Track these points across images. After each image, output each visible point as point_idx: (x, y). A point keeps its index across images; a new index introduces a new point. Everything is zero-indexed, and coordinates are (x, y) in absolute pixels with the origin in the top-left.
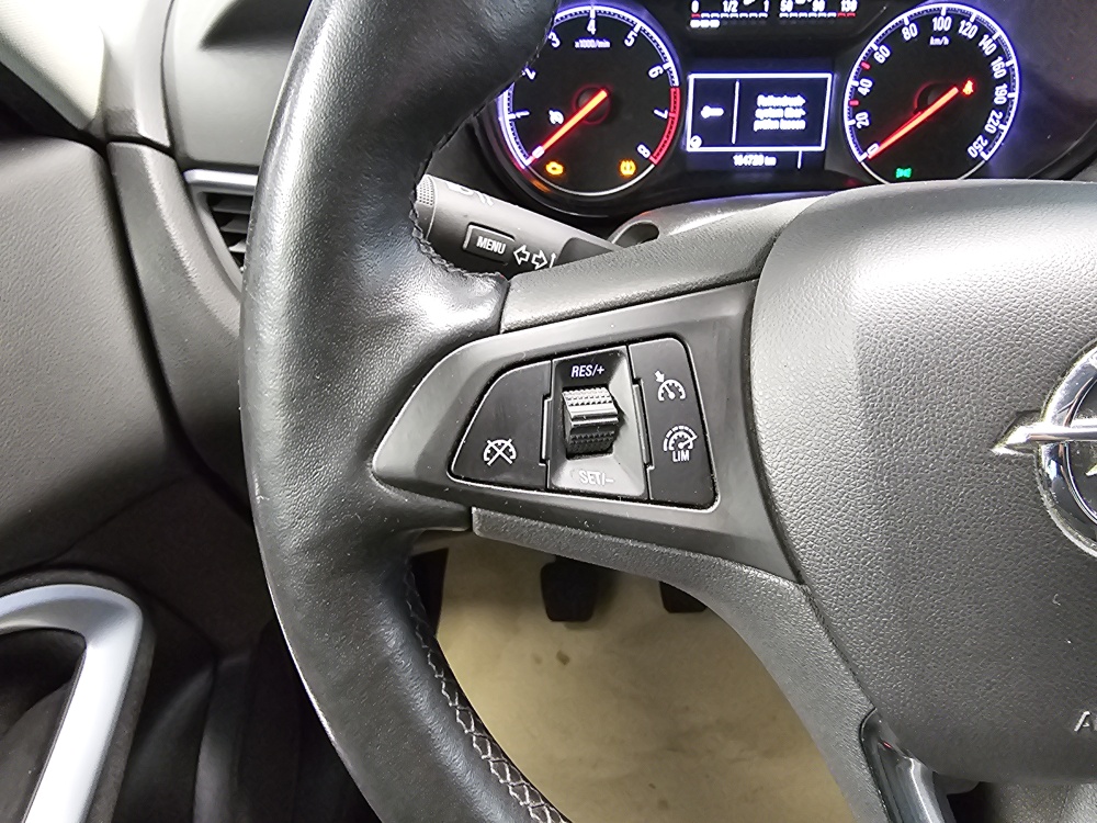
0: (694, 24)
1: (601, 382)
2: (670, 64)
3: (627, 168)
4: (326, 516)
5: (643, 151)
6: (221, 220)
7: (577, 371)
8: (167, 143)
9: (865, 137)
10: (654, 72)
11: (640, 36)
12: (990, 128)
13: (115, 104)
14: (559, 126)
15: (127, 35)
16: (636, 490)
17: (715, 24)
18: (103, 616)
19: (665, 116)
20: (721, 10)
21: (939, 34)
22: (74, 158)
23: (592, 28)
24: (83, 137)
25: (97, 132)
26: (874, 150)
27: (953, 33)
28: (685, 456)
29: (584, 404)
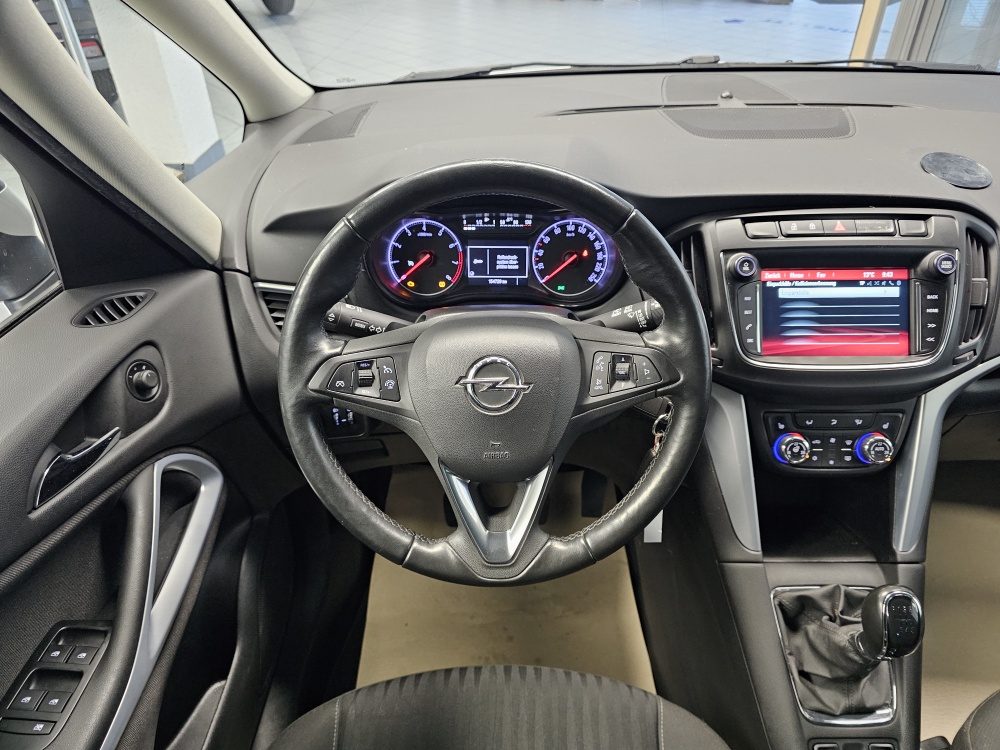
0: (465, 229)
1: (369, 368)
2: (458, 243)
3: (442, 284)
4: (297, 398)
5: (448, 277)
6: (268, 303)
7: (362, 365)
8: (247, 271)
9: (543, 273)
10: (451, 246)
11: (445, 232)
12: (597, 269)
13: (225, 255)
14: (411, 267)
15: (233, 223)
16: (378, 396)
17: (474, 229)
18: (209, 473)
19: (456, 263)
20: (475, 223)
21: (571, 232)
22: (210, 277)
23: (424, 228)
24: (212, 268)
25: (219, 266)
26: (547, 277)
27: (576, 231)
28: (391, 388)
29: (363, 373)
